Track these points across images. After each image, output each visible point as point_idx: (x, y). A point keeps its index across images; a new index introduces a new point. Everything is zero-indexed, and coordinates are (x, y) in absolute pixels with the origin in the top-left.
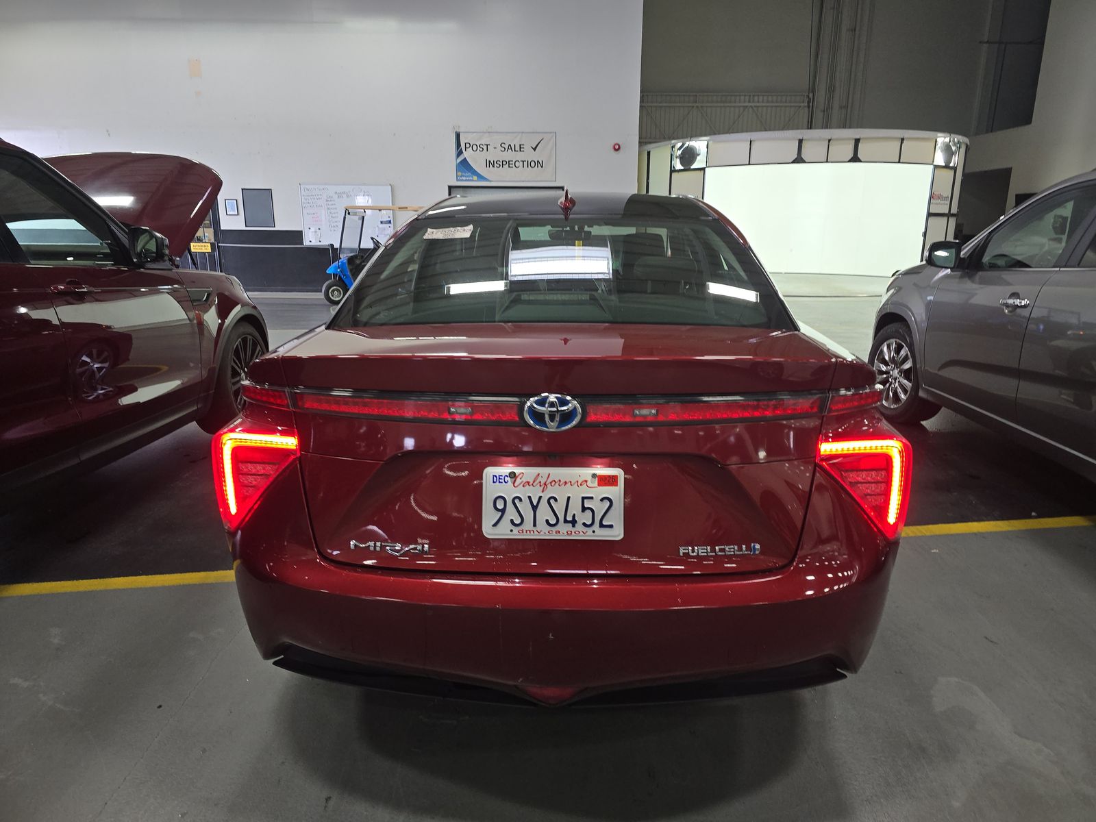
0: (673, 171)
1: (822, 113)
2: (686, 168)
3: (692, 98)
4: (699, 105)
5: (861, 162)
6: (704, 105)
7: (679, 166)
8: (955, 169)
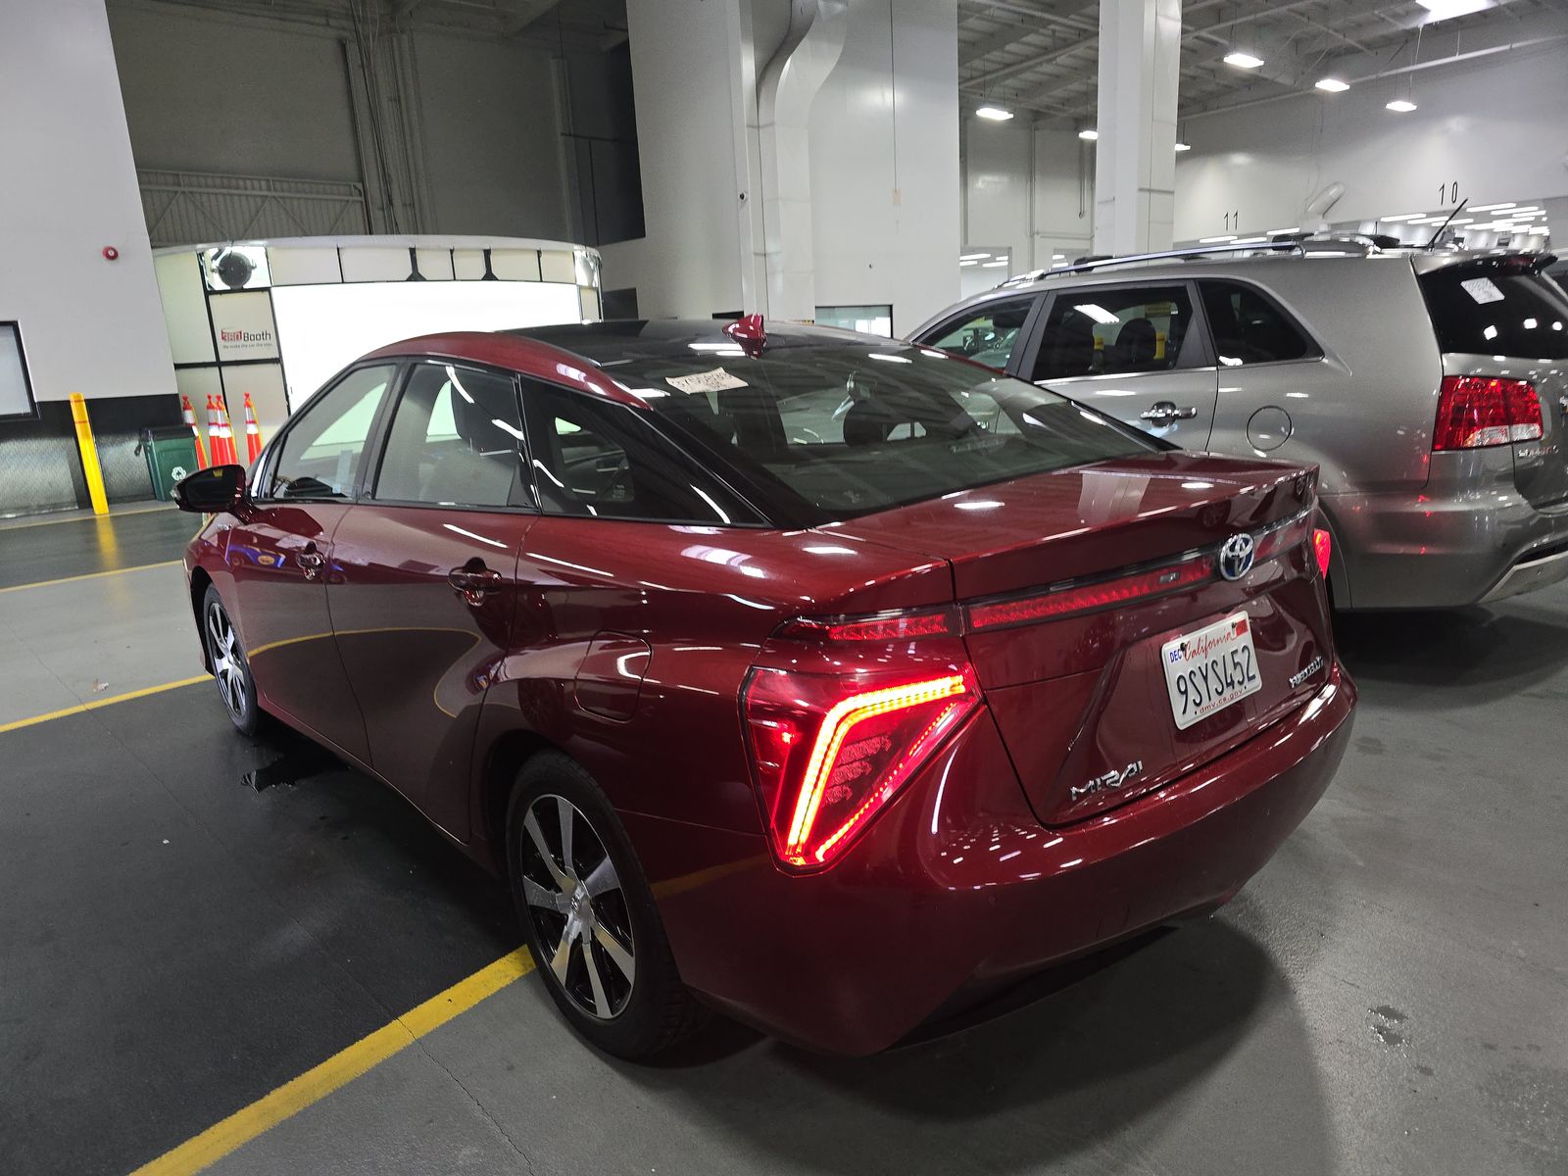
0: (209, 292)
1: (381, 212)
2: (236, 287)
3: (170, 179)
4: (186, 190)
5: (497, 280)
6: (194, 189)
7: (218, 284)
8: (596, 289)
